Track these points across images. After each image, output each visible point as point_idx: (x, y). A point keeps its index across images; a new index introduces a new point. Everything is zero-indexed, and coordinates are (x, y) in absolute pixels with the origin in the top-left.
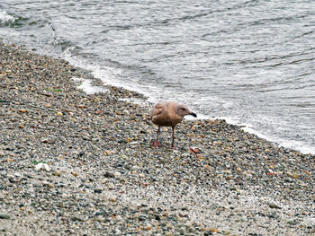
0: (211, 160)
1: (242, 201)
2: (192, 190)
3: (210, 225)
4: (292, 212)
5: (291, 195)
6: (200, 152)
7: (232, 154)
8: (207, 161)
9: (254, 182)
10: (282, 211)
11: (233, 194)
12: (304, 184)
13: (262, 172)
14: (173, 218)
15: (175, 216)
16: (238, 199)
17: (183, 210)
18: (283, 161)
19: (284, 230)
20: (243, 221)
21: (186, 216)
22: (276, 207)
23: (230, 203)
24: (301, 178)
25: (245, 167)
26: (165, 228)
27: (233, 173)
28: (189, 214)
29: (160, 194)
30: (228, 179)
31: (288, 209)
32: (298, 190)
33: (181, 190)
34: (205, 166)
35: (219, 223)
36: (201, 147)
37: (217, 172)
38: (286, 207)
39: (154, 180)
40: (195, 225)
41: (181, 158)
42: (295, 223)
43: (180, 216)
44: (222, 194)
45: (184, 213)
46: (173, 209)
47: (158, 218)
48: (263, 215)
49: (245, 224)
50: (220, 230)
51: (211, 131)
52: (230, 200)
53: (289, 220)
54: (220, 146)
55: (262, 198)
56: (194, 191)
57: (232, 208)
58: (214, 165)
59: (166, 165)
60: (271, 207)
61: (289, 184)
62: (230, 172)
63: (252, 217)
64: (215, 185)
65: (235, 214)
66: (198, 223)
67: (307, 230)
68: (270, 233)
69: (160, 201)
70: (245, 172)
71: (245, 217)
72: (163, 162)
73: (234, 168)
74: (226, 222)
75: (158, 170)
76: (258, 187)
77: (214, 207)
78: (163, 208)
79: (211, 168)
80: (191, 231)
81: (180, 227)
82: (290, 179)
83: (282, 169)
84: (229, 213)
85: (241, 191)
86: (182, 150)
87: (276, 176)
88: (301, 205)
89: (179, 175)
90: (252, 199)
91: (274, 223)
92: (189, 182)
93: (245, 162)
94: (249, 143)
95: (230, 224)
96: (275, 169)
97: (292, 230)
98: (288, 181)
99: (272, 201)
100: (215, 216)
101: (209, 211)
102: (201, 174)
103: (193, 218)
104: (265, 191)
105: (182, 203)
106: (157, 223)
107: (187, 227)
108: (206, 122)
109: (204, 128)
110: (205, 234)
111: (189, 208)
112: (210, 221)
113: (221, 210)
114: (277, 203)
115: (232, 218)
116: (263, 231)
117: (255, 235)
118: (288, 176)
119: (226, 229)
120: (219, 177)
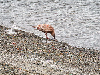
0: (19, 47)
1: (29, 60)
2: (13, 56)
4: (45, 63)
5: (44, 58)
6: (16, 44)
7: (26, 45)
8: (18, 47)
9: (33, 54)
10: (42, 63)
11: (26, 57)
12: (49, 54)
13: (36, 51)
14: (7, 65)
15: (8, 64)
17: (10, 62)
18: (42, 47)
19: (42, 69)
21: (11, 64)
22: (40, 62)
23: (25, 60)
24: (48, 52)
25: (30, 49)
26: (5, 68)
27: (26, 51)
28: (12, 63)
29: (3, 57)
30: (25, 53)
31: (44, 62)
32: (47, 56)
33: (10, 56)
34: (18, 48)
35: (22, 67)
36: (16, 42)
37: (21, 50)
38: (43, 62)
39: (1, 53)
40: (14, 67)
41: (10, 46)
42: (46, 67)
43: (9, 64)
44: (23, 57)
46: (7, 62)
47: (2, 65)
48: (36, 64)
49: (30, 67)
50: (22, 69)
51: (19, 37)
52: (25, 59)
53: (44, 66)
54: (22, 42)
55: (35, 59)
56: (14, 56)
57: (26, 62)
58: (20, 48)
59: (5, 48)
60: (38, 62)
61: (44, 54)
62: (25, 50)
63: (32, 65)
64: (20, 54)
67: (50, 69)
68: (38, 70)
69: (3, 59)
70: (30, 51)
71: (30, 65)
72: (4, 47)
73: (26, 49)
74: (24, 66)
75: (3, 50)
76: (34, 55)
77: (20, 61)
78: (4, 61)
79: (19, 49)
80: (13, 69)
81: (9, 68)
83: (42, 49)
84: (25, 63)
85: (29, 57)
86: (10, 43)
87: (40, 52)
88: (48, 61)
89: (9, 51)
90: (32, 59)
91: (39, 67)
92: (12, 53)
93: (30, 47)
94: (31, 41)
95: (25, 67)
96: (40, 49)
97: (45, 69)
99: (38, 60)
101: (19, 63)
102: (16, 51)
103: (14, 65)
104: (36, 57)
105: (10, 60)
106: (2, 66)
107: (12, 68)
108: (18, 35)
109: (17, 36)
110: (17, 70)
111: (12, 62)
112: (19, 66)
113: (22, 62)
114: (40, 60)
115: (26, 65)
116: (36, 69)
117: (33, 70)
118: (44, 52)
119: (24, 68)
120: (22, 52)
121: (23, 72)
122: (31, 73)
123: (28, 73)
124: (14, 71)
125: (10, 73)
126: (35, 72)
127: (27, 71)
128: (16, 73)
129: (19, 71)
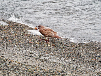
0: (11, 38)
1: (21, 51)
3: (11, 59)
4: (37, 55)
5: (37, 49)
6: (7, 36)
7: (18, 36)
9: (25, 45)
10: (34, 55)
11: (18, 49)
12: (41, 46)
13: (27, 42)
16: (20, 51)
17: (2, 54)
18: (34, 39)
19: (35, 61)
20: (21, 58)
21: (3, 56)
23: (17, 52)
24: (40, 44)
25: (22, 40)
27: (18, 43)
28: (4, 56)
30: (16, 44)
31: (36, 54)
32: (39, 48)
33: (1, 48)
34: (9, 40)
35: (14, 59)
36: (7, 34)
37: (13, 42)
40: (6, 59)
41: (1, 38)
42: (38, 58)
44: (14, 49)
45: (2, 55)
48: (28, 56)
50: (14, 61)
51: (11, 29)
52: (17, 51)
53: (36, 58)
54: (14, 34)
55: (27, 51)
56: (5, 48)
57: (18, 54)
58: (12, 40)
60: (30, 53)
63: (24, 57)
64: (12, 46)
65: (19, 56)
66: (7, 59)
67: (42, 61)
68: (30, 62)
70: (22, 42)
73: (18, 41)
74: (16, 58)
76: (26, 47)
77: (12, 53)
80: (5, 61)
81: (1, 60)
82: (36, 44)
83: (34, 41)
85: (21, 48)
86: (2, 35)
87: (32, 43)
88: (40, 53)
89: (1, 43)
90: (24, 51)
91: (31, 58)
92: (4, 45)
93: (22, 39)
94: (23, 33)
96: (31, 41)
97: (37, 61)
98: (35, 45)
99: (30, 52)
100: (12, 56)
101: (10, 55)
102: (8, 43)
103: (5, 57)
104: (28, 48)
105: (2, 52)
108: (9, 26)
109: (8, 28)
110: (10, 62)
111: (4, 54)
112: (11, 58)
113: (14, 54)
114: (32, 52)
115: (18, 57)
116: (28, 61)
117: (25, 62)
118: (36, 43)
119: (16, 60)
120: (14, 44)
121: (15, 64)
122: (23, 65)
123: (21, 65)
124: (6, 63)
125: (2, 65)
126: (28, 64)
127: (20, 63)
128: (9, 66)
129: (11, 63)
